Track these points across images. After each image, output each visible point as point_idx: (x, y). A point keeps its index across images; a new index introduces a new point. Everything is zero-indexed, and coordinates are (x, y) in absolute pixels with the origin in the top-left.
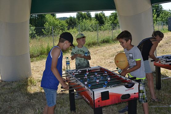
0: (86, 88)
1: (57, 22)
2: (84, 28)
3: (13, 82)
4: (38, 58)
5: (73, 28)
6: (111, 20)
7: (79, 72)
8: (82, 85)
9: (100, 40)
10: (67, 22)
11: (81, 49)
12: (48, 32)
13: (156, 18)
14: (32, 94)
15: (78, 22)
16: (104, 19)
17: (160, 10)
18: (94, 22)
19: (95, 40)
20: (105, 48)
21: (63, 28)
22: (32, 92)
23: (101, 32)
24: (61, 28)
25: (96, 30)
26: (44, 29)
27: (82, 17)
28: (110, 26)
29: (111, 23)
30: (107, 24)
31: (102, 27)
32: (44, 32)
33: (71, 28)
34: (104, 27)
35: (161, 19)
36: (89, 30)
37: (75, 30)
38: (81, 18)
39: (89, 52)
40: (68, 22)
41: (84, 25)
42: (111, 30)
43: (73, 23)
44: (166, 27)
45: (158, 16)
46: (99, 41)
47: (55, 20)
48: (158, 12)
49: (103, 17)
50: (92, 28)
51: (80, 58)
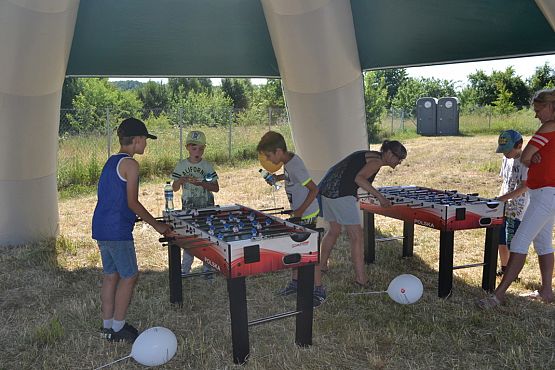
0: (214, 240)
1: (111, 96)
2: (189, 116)
3: (11, 248)
4: (66, 193)
5: (157, 115)
6: (266, 98)
7: (193, 215)
8: (205, 236)
9: (236, 151)
10: (141, 97)
11: (197, 165)
12: (85, 122)
13: (387, 99)
14: (71, 273)
15: (173, 97)
16: (247, 94)
17: (400, 78)
18: (218, 99)
19: (223, 150)
20: (249, 172)
21: (128, 113)
22: (71, 268)
23: (238, 129)
24: (123, 111)
25: (224, 124)
26: (73, 113)
27: (186, 85)
28: (263, 114)
29: (268, 107)
30: (254, 108)
31: (241, 116)
32: (73, 122)
33: (152, 113)
34: (245, 116)
35: (400, 102)
36: (204, 121)
37: (163, 119)
38: (181, 87)
39: (214, 175)
40: (145, 96)
41: (191, 108)
42: (267, 124)
43: (158, 99)
44: (412, 124)
45: (392, 92)
46: (232, 154)
47: (105, 89)
48: (395, 81)
49: (245, 86)
50: (213, 116)
51: (194, 187)
